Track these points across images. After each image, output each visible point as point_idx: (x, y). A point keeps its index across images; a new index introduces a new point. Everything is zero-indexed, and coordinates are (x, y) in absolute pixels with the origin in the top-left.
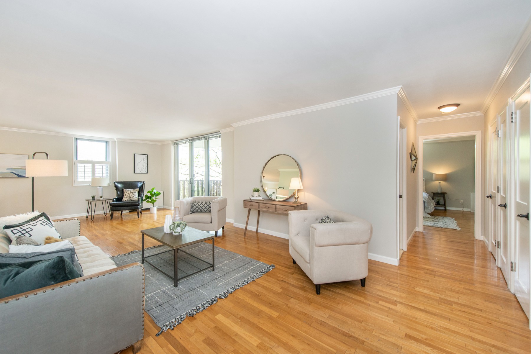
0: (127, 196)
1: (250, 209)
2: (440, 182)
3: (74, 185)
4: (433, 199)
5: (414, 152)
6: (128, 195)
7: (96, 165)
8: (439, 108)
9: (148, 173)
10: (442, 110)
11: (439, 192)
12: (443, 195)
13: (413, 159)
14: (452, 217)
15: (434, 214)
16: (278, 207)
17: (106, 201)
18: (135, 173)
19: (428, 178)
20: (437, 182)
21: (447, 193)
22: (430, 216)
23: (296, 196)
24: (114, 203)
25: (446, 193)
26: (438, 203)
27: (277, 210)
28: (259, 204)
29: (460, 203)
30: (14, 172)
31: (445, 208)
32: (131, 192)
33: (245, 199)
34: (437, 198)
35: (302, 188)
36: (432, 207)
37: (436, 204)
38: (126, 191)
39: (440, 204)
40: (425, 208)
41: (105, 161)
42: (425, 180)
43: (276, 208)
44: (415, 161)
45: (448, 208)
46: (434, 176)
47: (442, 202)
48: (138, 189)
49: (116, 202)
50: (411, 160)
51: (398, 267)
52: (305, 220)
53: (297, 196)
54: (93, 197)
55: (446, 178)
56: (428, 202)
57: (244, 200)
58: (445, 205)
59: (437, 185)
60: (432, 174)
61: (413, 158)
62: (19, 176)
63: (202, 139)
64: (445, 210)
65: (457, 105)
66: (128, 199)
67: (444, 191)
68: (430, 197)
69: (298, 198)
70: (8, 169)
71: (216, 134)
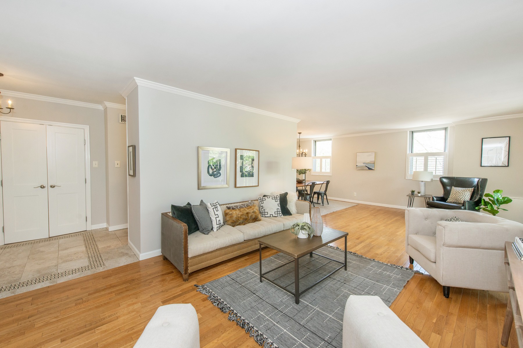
0: (453, 196)
3: (406, 178)
6: (455, 196)
7: (429, 157)
9: (508, 166)
17: (426, 198)
18: (481, 166)
24: (433, 202)
30: (367, 166)
32: (460, 191)
38: (455, 190)
41: (443, 152)
48: (472, 189)
49: (436, 201)
54: (413, 192)
62: (370, 169)
66: (454, 201)
70: (364, 163)
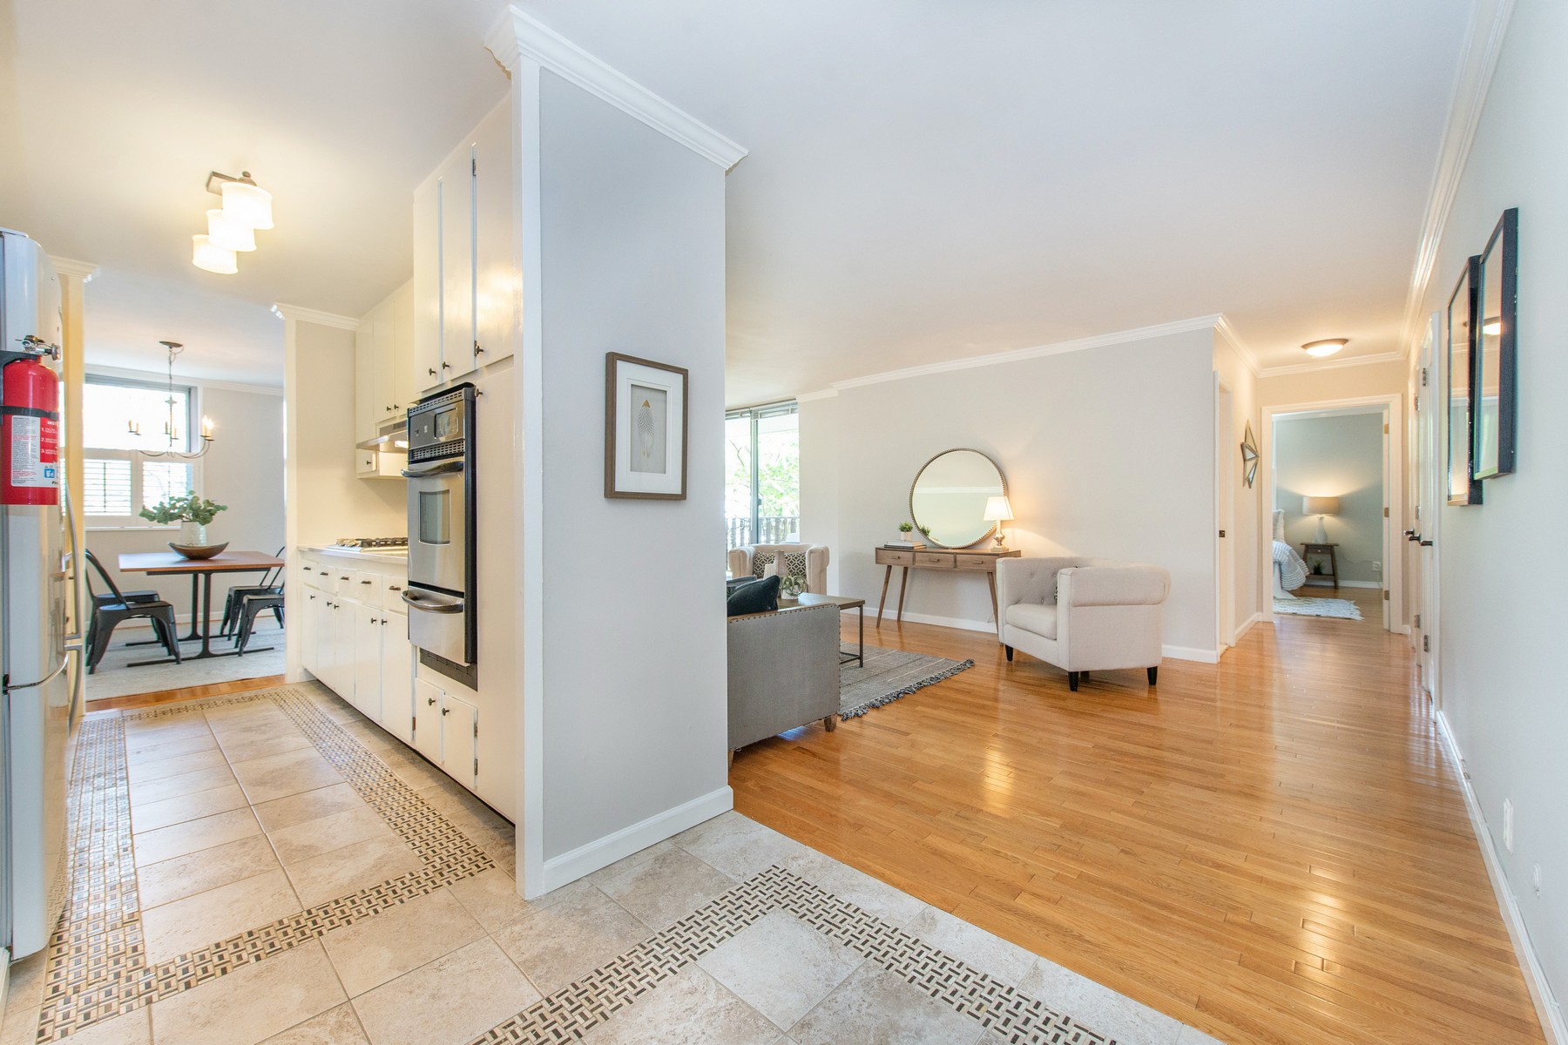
1: (890, 567)
2: (1321, 518)
4: (1305, 559)
5: (1250, 442)
8: (1305, 346)
10: (1312, 351)
11: (1320, 542)
12: (1329, 549)
13: (1248, 457)
14: (1348, 599)
15: (1302, 592)
16: (959, 557)
19: (1293, 508)
20: (1315, 518)
21: (1338, 543)
22: (1294, 598)
23: (998, 535)
25: (1337, 545)
26: (1317, 571)
27: (958, 564)
28: (914, 555)
29: (1375, 569)
31: (1335, 582)
33: (879, 546)
34: (1315, 558)
35: (1012, 518)
36: (1300, 574)
37: (1313, 572)
39: (1324, 572)
40: (1281, 578)
42: (1285, 514)
43: (955, 561)
44: (1253, 462)
45: (1342, 583)
46: (1306, 505)
47: (1327, 569)
50: (1245, 460)
51: (1217, 665)
52: (1032, 575)
53: (1001, 536)
55: (1338, 508)
56: (1289, 564)
57: (877, 549)
58: (1334, 576)
59: (1316, 525)
60: (1301, 498)
61: (1249, 455)
63: (744, 417)
64: (1336, 587)
65: (1344, 341)
67: (1330, 542)
68: (1294, 552)
69: (1003, 538)
71: (786, 404)
